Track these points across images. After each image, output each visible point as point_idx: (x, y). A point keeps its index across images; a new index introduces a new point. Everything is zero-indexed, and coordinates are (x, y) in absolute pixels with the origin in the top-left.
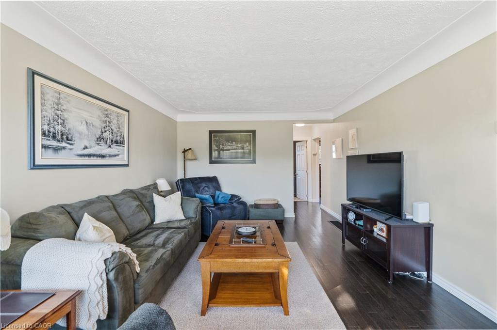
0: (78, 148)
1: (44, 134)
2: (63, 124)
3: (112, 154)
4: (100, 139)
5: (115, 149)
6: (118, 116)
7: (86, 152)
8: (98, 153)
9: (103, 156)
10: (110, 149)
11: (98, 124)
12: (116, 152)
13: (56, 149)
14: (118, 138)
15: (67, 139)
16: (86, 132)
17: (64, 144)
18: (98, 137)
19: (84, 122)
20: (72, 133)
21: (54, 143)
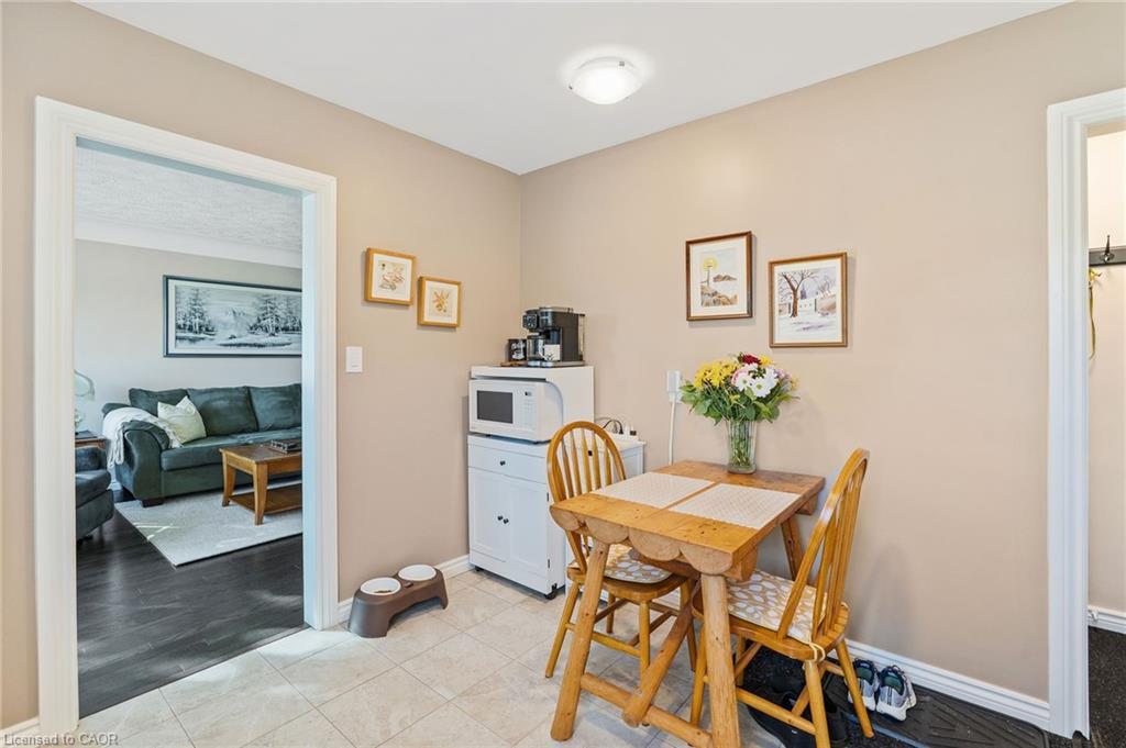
0: (222, 336)
1: (178, 327)
2: (201, 317)
3: (275, 343)
4: (254, 328)
5: (282, 337)
7: (233, 341)
8: (253, 342)
9: (260, 346)
10: (273, 338)
11: (253, 312)
12: (286, 341)
13: (193, 340)
14: (289, 324)
15: (207, 330)
16: (233, 322)
17: (202, 335)
18: (252, 325)
19: (231, 312)
20: (212, 324)
21: (191, 335)
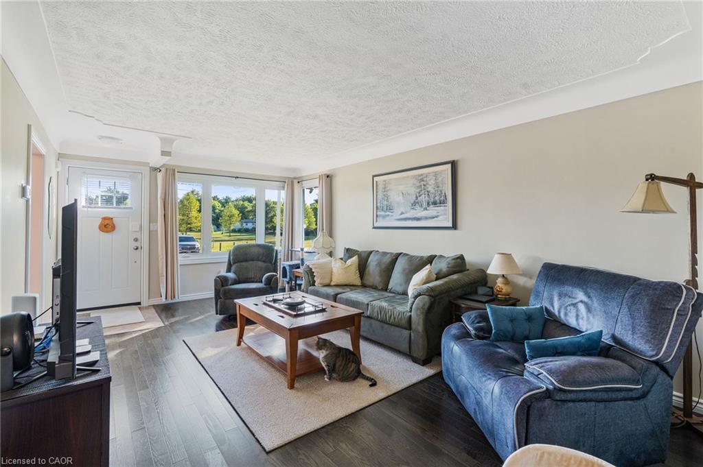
0: (397, 215)
1: (378, 209)
2: (387, 201)
3: (428, 216)
4: (414, 204)
5: (432, 211)
6: (436, 174)
7: (403, 216)
8: (413, 217)
9: (418, 219)
10: (426, 212)
11: (413, 191)
12: (434, 214)
13: (384, 217)
14: (437, 198)
15: (390, 209)
16: (402, 201)
17: (388, 213)
18: (412, 202)
19: (401, 194)
21: (383, 213)
